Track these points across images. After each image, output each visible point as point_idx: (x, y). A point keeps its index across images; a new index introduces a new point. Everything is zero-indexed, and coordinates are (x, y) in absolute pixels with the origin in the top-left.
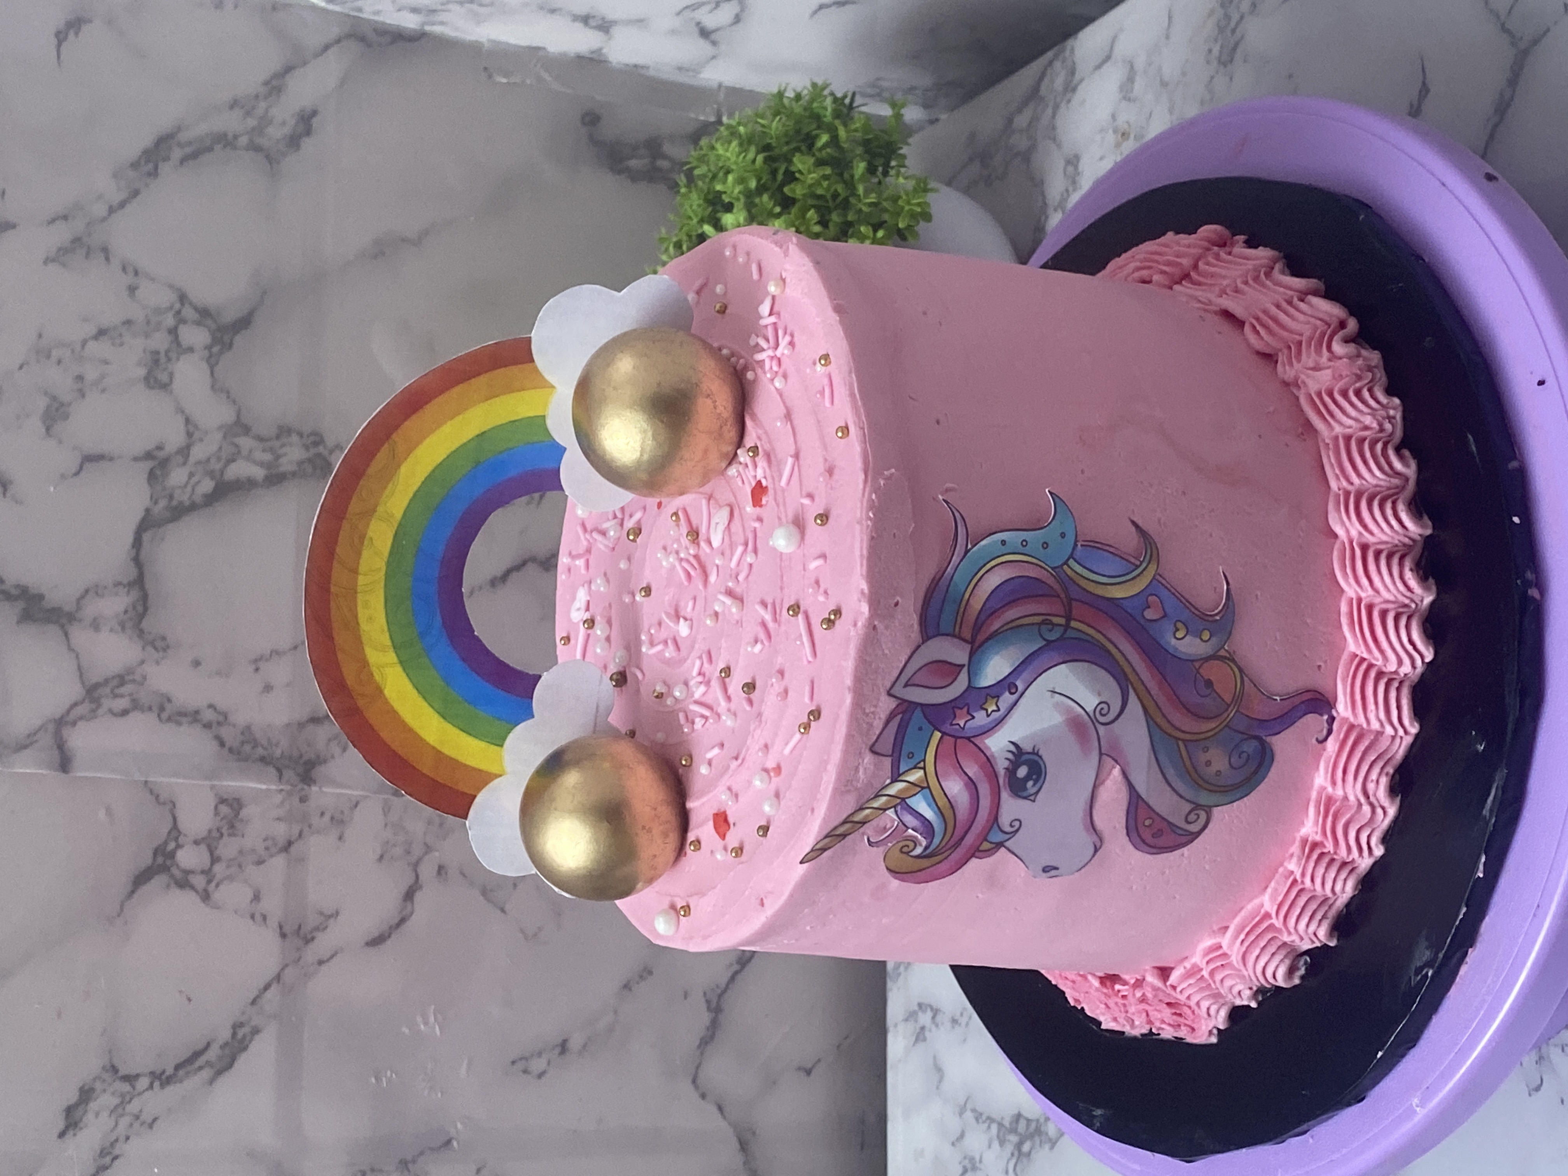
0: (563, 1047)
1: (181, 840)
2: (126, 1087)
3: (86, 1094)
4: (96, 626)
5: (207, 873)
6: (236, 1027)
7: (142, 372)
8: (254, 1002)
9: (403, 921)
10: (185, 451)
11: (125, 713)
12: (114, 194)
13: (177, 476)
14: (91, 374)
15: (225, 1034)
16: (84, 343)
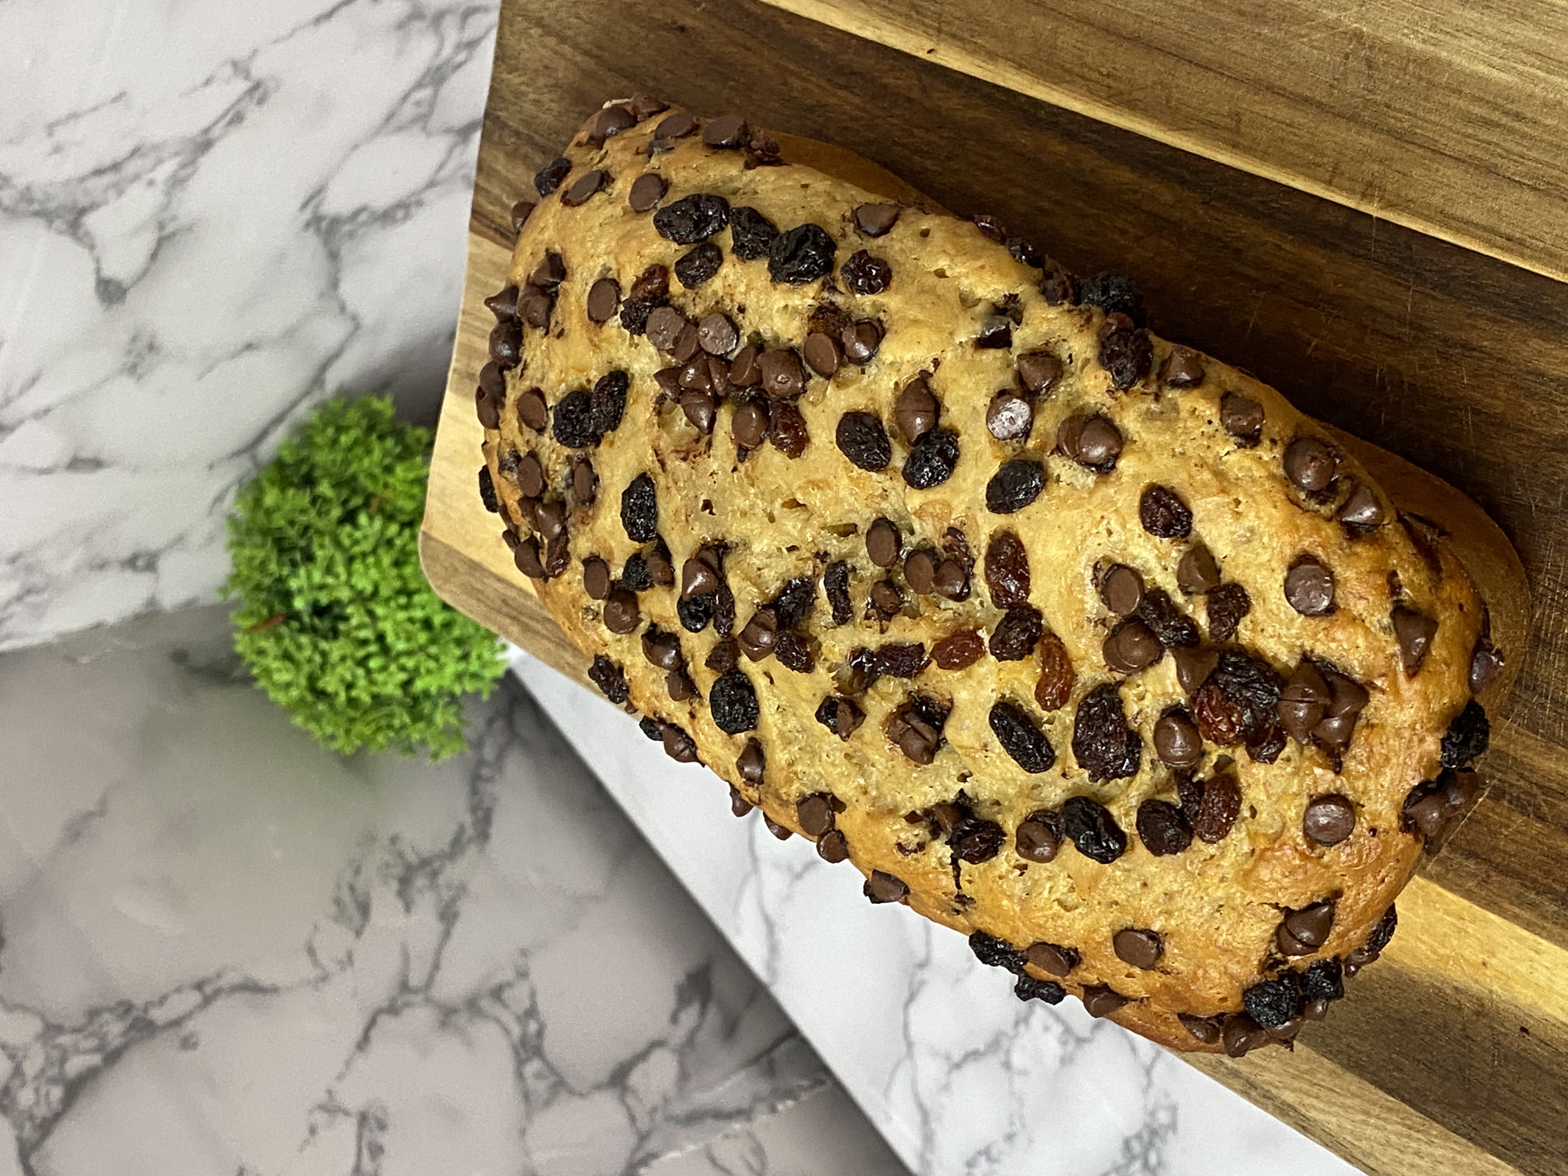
10: (17, 1073)
13: (25, 1097)
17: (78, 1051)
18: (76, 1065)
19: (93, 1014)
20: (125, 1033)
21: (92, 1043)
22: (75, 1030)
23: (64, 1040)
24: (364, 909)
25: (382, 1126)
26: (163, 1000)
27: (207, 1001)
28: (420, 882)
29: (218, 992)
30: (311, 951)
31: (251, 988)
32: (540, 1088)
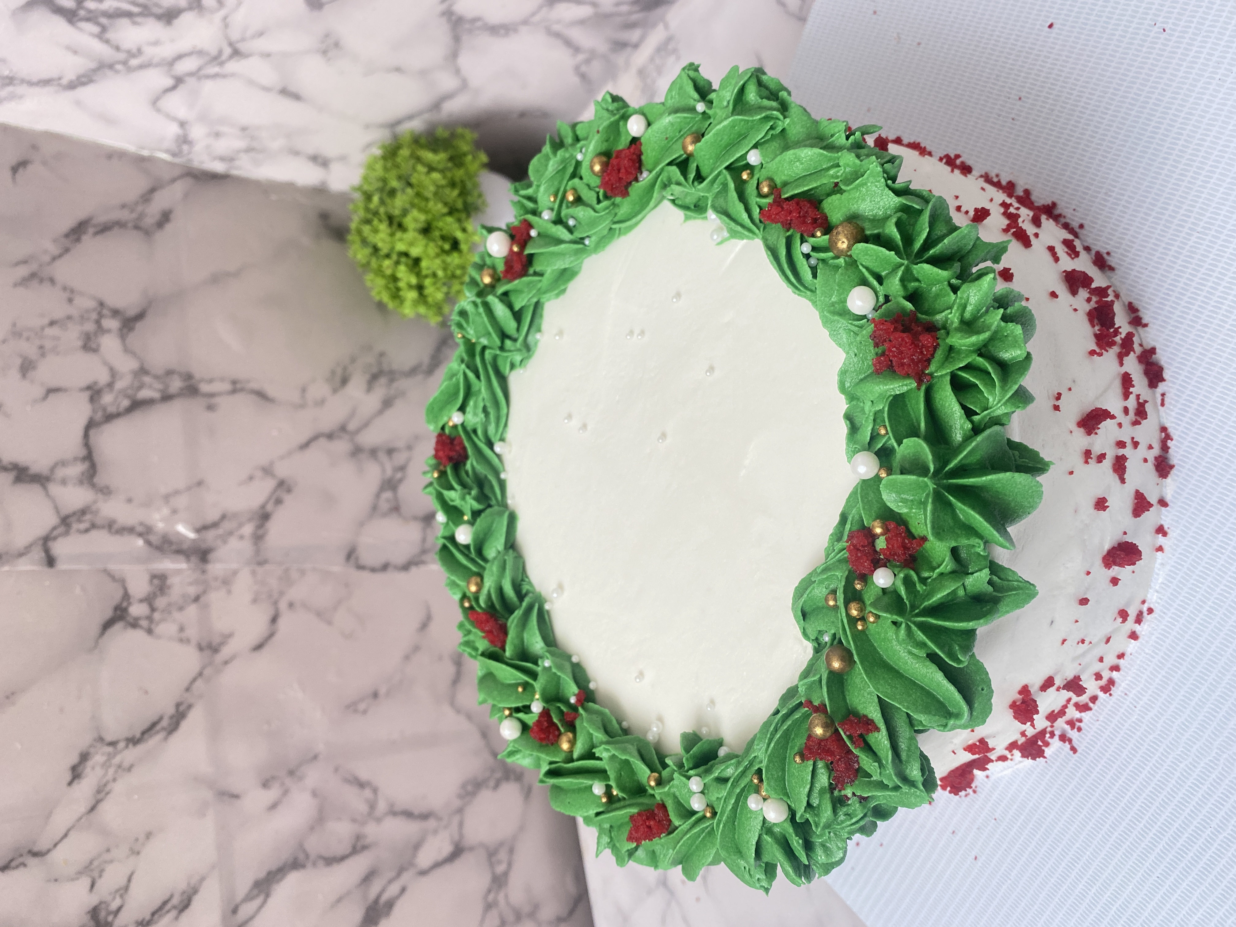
0: (375, 695)
1: (131, 600)
2: (110, 749)
3: (84, 757)
4: (64, 482)
5: (150, 618)
6: (178, 705)
7: (80, 343)
8: (188, 689)
9: (271, 635)
10: (110, 385)
11: (87, 531)
12: (54, 250)
13: (107, 399)
14: (48, 344)
15: (171, 710)
16: (43, 329)
17: (150, 387)
18: (145, 394)
19: (170, 373)
20: (182, 389)
21: (159, 386)
22: (156, 377)
23: (147, 379)
24: (344, 381)
25: (289, 490)
26: (211, 381)
27: (234, 391)
28: (383, 380)
29: (242, 390)
30: (304, 390)
31: (261, 395)
32: (384, 506)
